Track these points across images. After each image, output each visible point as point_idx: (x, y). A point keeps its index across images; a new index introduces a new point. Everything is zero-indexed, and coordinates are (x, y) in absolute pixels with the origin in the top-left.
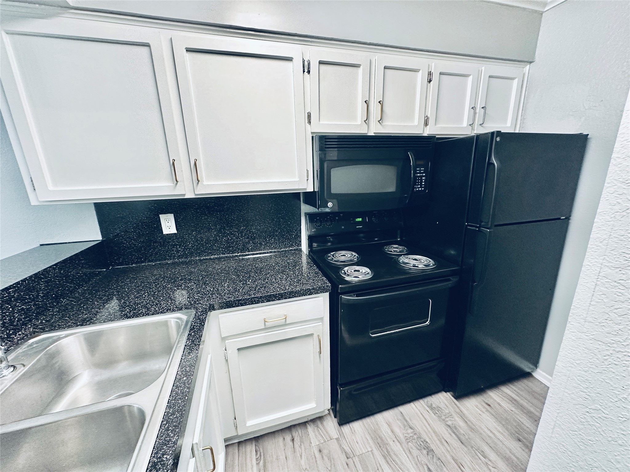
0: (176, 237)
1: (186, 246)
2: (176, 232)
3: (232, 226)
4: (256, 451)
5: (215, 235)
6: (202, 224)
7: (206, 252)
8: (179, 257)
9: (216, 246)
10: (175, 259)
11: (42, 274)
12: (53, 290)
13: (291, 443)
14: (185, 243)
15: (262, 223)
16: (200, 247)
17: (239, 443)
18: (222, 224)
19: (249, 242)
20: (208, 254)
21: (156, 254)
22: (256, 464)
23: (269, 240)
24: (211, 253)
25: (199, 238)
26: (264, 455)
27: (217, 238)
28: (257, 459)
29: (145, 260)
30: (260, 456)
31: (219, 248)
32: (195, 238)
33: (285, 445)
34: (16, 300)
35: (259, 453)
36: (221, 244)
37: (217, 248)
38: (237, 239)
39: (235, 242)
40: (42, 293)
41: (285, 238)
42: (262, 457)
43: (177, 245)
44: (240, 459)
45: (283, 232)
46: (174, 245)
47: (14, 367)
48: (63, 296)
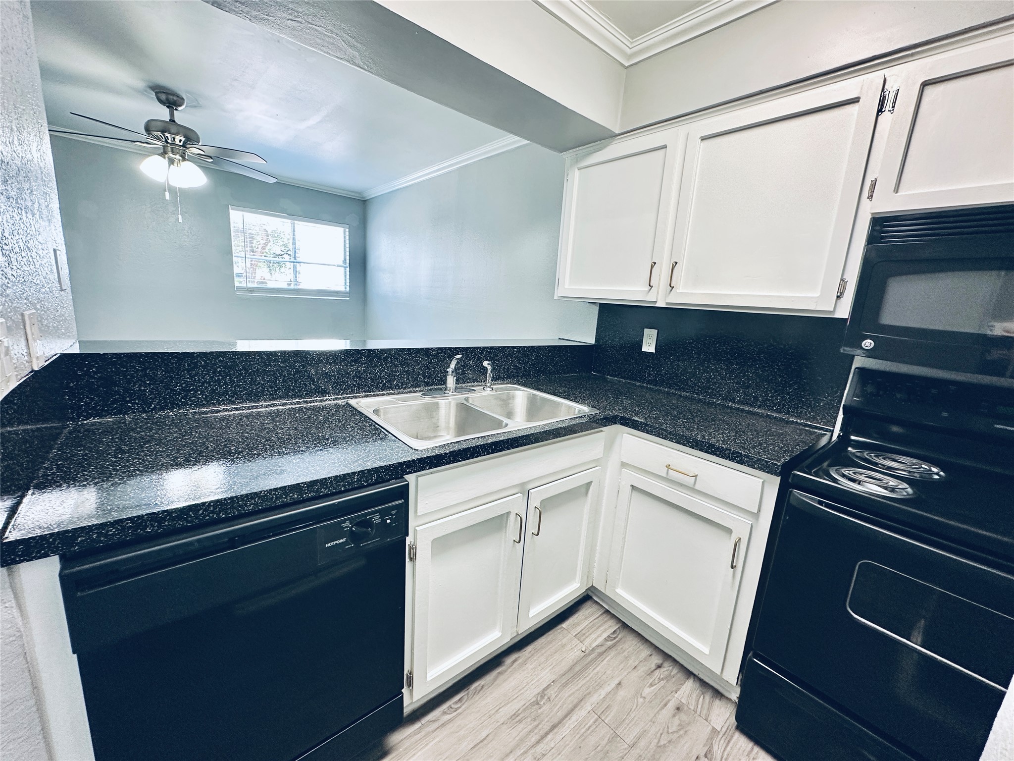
0: (653, 357)
1: (659, 371)
2: (654, 352)
3: (722, 360)
4: (614, 631)
5: (695, 366)
6: (684, 349)
7: (678, 386)
8: (649, 382)
9: (692, 381)
10: (645, 383)
11: (536, 349)
12: (539, 364)
13: (653, 667)
14: (659, 368)
15: (766, 367)
16: (674, 376)
17: (607, 611)
18: (709, 354)
19: (737, 391)
20: (679, 388)
21: (630, 371)
22: (605, 638)
23: (772, 397)
24: (683, 388)
25: (676, 365)
26: (618, 642)
27: (697, 372)
28: (609, 636)
29: (619, 374)
30: (615, 638)
31: (695, 386)
32: (671, 364)
33: (645, 660)
34: (515, 357)
35: (615, 635)
36: (699, 380)
37: (692, 384)
38: (722, 380)
39: (718, 383)
40: (531, 362)
41: (802, 401)
42: (615, 641)
43: (650, 368)
44: (596, 620)
45: (803, 391)
46: (648, 366)
47: (493, 389)
48: (544, 373)
